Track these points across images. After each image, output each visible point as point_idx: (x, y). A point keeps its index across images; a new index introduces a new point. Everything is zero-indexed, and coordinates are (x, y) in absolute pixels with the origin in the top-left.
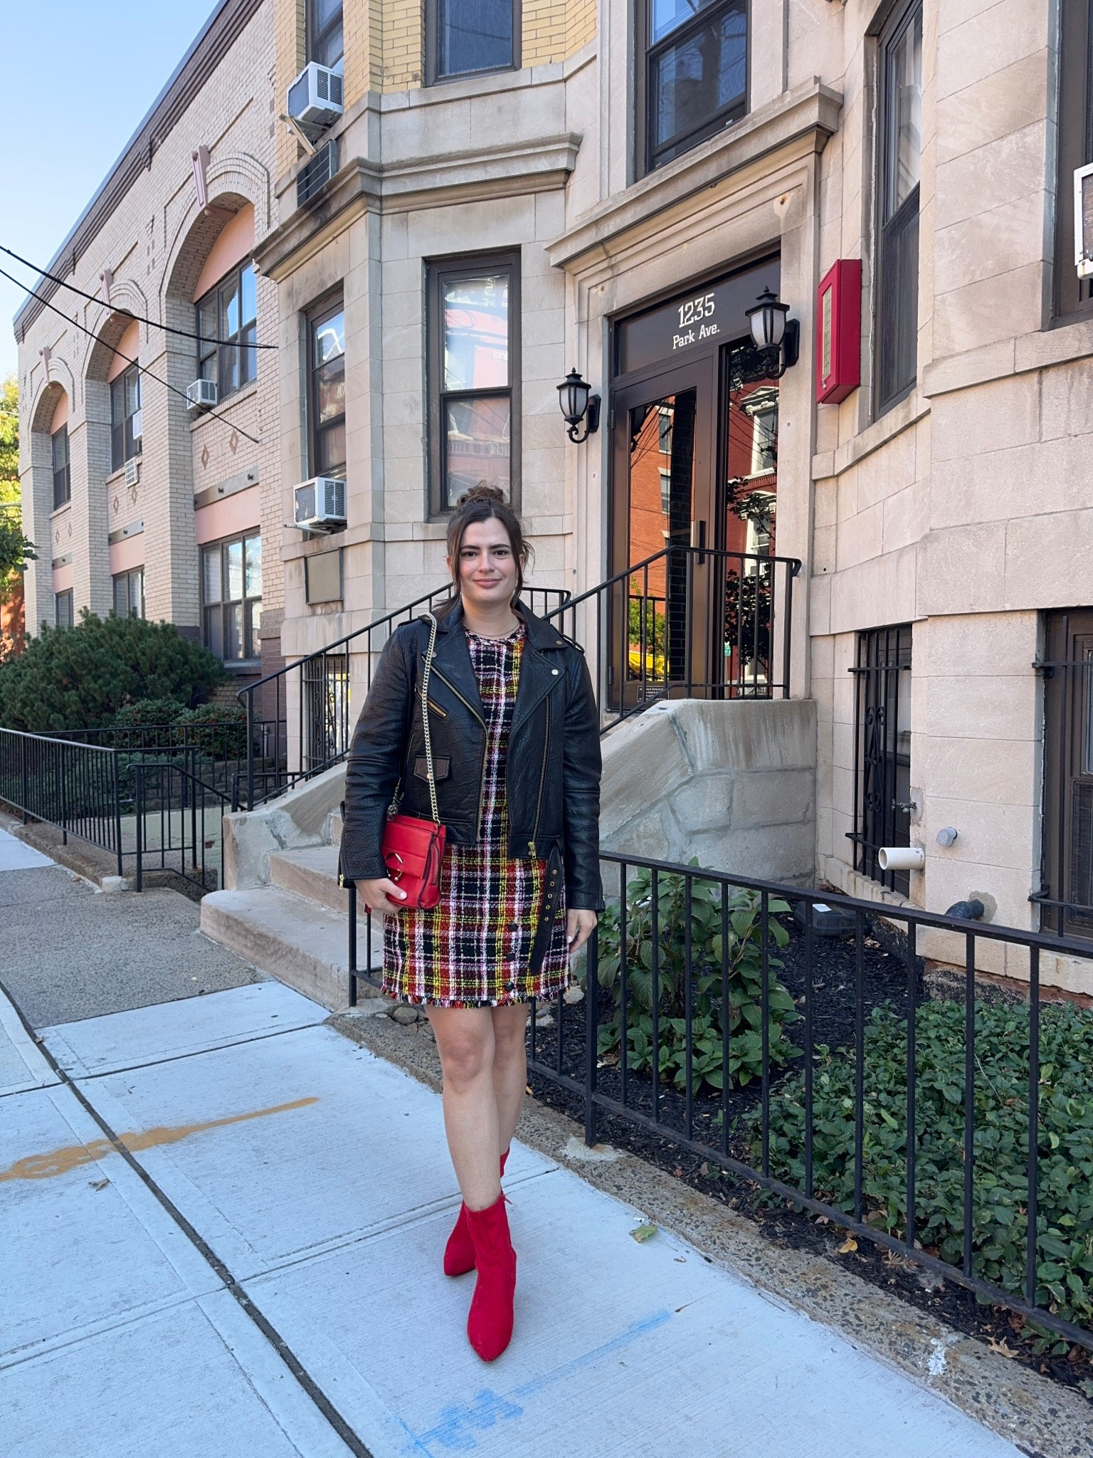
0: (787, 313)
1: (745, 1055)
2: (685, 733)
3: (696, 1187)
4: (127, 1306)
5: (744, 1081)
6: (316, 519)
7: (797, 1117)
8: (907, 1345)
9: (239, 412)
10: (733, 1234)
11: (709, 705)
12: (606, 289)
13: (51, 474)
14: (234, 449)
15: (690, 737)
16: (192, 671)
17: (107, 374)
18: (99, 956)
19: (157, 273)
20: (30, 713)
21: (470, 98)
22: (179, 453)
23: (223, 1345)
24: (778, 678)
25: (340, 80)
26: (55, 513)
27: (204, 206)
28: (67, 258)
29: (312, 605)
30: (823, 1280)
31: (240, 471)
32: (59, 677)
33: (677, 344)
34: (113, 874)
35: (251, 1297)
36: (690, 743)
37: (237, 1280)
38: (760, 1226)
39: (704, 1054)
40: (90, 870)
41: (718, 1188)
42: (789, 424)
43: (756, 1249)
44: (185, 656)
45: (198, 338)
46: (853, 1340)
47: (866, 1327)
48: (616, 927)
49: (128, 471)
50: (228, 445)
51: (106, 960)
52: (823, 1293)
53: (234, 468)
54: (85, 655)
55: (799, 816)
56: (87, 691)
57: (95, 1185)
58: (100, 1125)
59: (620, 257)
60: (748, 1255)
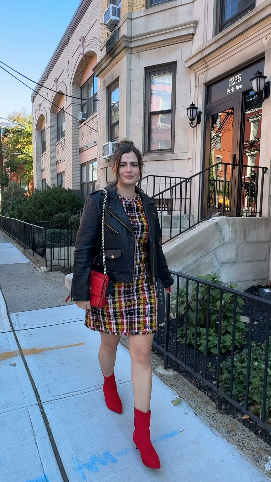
0: (266, 79)
1: (225, 343)
2: (221, 228)
3: (198, 388)
4: (7, 407)
5: (224, 351)
6: (108, 155)
7: (236, 367)
8: (259, 457)
9: (92, 122)
10: (206, 407)
11: (230, 219)
12: (204, 74)
13: (41, 143)
14: (91, 133)
15: (223, 230)
16: (76, 203)
17: (56, 111)
18: (34, 291)
19: (69, 78)
20: (29, 216)
21: (161, 11)
22: (75, 135)
23: (31, 424)
24: (258, 210)
25: (120, 9)
26: (42, 155)
27: (83, 56)
28: (45, 76)
29: (107, 183)
30: (234, 428)
31: (92, 141)
32: (38, 205)
33: (228, 92)
34: (44, 266)
35: (44, 408)
36: (223, 232)
37: (42, 402)
38: (217, 405)
39: (210, 341)
40: (38, 264)
41: (205, 389)
42: (265, 119)
43: (213, 413)
44: (74, 199)
45: (81, 99)
46: (240, 452)
47: (245, 448)
48: (185, 296)
49: (61, 141)
50: (89, 132)
51: (36, 293)
52: (233, 433)
53: (91, 140)
54: (45, 198)
55: (263, 258)
56: (46, 210)
57: (12, 365)
58: (18, 346)
59: (209, 63)
60: (210, 415)
